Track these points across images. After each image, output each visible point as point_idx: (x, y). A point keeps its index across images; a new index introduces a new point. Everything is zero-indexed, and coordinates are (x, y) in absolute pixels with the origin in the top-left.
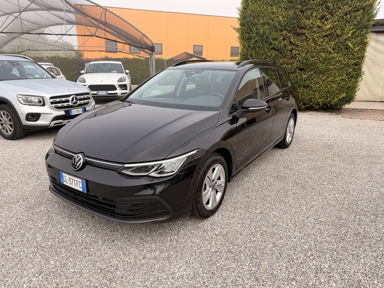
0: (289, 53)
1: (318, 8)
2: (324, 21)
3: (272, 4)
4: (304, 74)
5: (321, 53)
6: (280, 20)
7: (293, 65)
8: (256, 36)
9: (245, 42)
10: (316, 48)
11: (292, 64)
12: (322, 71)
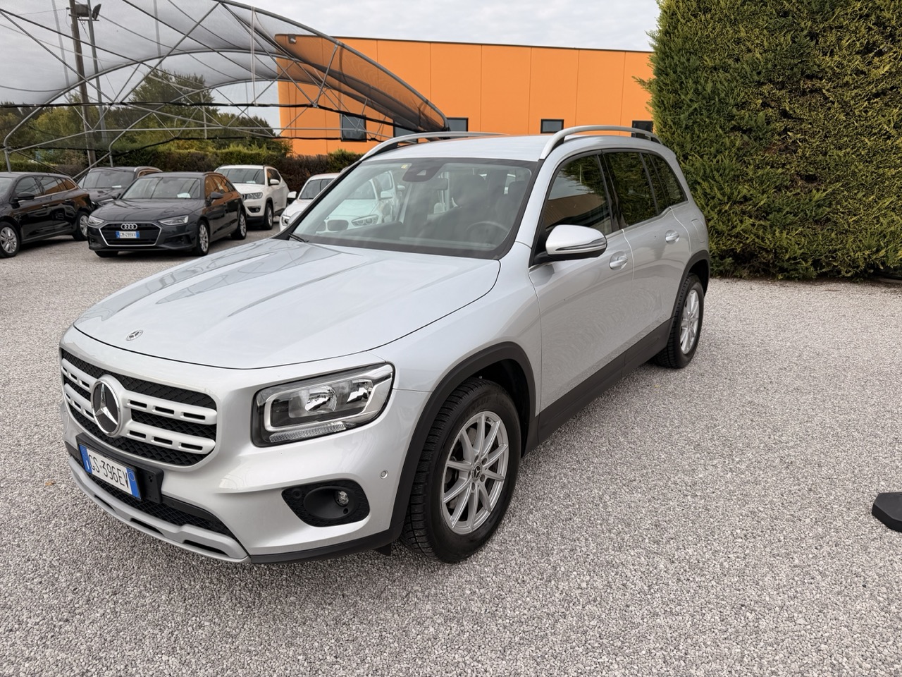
0: (777, 137)
1: (857, 24)
2: (873, 57)
3: (735, 19)
4: (818, 190)
5: (863, 138)
6: (757, 59)
7: (788, 166)
8: (694, 99)
9: (667, 113)
10: (849, 124)
11: (784, 165)
12: (866, 182)
